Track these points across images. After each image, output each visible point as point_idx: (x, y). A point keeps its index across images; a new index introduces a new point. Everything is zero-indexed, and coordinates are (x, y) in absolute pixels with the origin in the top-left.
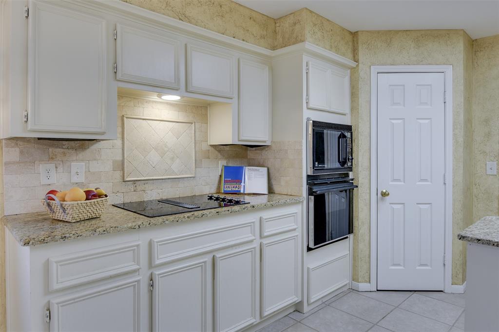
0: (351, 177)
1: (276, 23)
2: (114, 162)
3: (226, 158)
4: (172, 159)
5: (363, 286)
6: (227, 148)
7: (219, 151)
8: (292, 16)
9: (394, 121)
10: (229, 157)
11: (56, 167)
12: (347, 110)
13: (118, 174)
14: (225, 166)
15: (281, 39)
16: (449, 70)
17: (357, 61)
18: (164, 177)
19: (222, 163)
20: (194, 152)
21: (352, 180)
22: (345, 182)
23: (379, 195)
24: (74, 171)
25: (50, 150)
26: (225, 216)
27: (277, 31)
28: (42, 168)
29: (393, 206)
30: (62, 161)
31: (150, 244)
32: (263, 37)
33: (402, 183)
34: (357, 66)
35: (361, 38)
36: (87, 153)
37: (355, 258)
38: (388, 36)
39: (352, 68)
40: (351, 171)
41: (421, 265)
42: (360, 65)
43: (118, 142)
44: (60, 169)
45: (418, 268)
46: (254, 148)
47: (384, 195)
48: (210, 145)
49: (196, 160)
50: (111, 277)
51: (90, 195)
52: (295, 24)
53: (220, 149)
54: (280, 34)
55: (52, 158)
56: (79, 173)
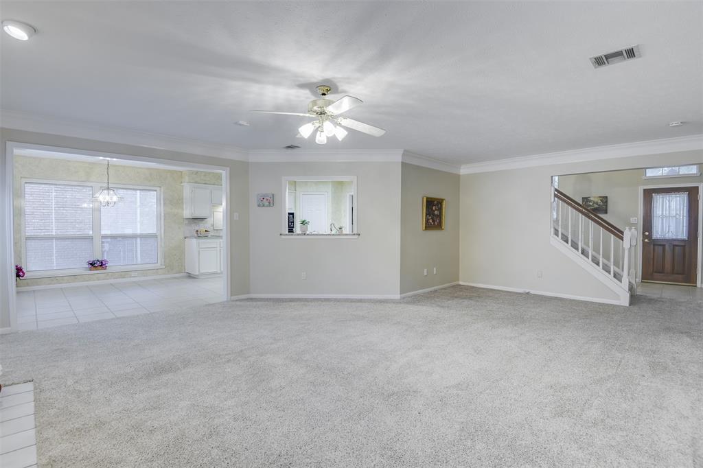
13: (210, 227)
28: (192, 225)
36: (203, 222)
44: (197, 225)
50: (210, 248)
56: (202, 227)
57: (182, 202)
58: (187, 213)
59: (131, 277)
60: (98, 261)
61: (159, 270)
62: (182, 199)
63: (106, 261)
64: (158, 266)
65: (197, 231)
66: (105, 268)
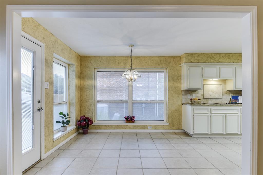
2: (201, 94)
3: (233, 94)
4: (216, 94)
6: (233, 91)
7: (230, 92)
10: (234, 94)
13: (202, 97)
14: (232, 96)
19: (231, 95)
20: (222, 92)
24: (193, 96)
26: (229, 106)
28: (188, 95)
31: (211, 109)
36: (196, 92)
43: (202, 90)
44: (191, 95)
48: (228, 90)
49: (222, 94)
50: (203, 113)
51: (199, 99)
53: (231, 91)
55: (190, 93)
56: (194, 96)
57: (181, 79)
58: (184, 86)
59: (148, 129)
60: (130, 117)
61: (165, 126)
62: (181, 76)
63: (134, 117)
64: (164, 123)
65: (191, 99)
66: (134, 122)
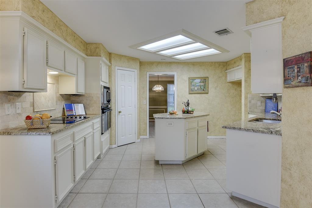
0: (109, 107)
1: (87, 45)
2: (30, 102)
3: (64, 101)
4: (48, 101)
5: (114, 146)
6: (65, 96)
7: (63, 97)
8: (95, 45)
9: (122, 87)
11: (11, 106)
12: (108, 81)
13: (32, 108)
14: (65, 104)
15: (90, 52)
16: (136, 71)
17: (111, 64)
18: (51, 109)
20: (55, 98)
21: (110, 107)
22: (108, 109)
23: (118, 113)
24: (17, 107)
25: (9, 97)
27: (88, 48)
29: (122, 116)
30: (13, 102)
32: (84, 50)
33: (124, 108)
34: (111, 65)
35: (113, 56)
37: (111, 137)
38: (120, 56)
39: (109, 66)
40: (110, 104)
41: (129, 135)
42: (112, 65)
44: (13, 106)
45: (129, 136)
46: (75, 96)
47: (120, 112)
48: (60, 94)
49: (56, 101)
52: (97, 48)
54: (89, 50)
55: (9, 101)
